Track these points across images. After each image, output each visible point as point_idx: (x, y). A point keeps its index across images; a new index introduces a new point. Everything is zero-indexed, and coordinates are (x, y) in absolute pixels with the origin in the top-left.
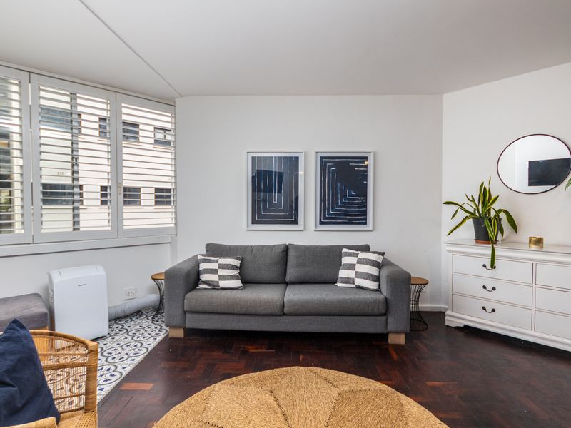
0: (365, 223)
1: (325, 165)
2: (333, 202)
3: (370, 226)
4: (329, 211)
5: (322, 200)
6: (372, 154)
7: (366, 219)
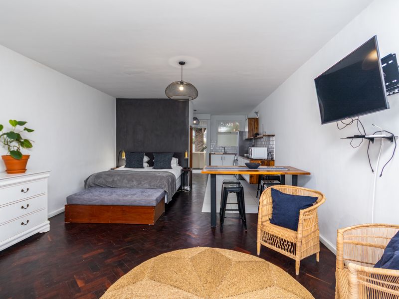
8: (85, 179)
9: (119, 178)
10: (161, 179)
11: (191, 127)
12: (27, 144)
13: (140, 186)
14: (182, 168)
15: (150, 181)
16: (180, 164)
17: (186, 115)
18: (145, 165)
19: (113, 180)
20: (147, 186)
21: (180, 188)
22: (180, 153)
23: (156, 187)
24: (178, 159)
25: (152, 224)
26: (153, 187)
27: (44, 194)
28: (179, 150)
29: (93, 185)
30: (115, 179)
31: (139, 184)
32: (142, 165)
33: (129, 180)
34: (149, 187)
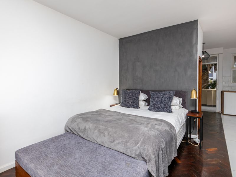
11: (200, 58)
14: (187, 111)
16: (184, 105)
17: (194, 42)
18: (142, 103)
21: (185, 138)
22: (185, 92)
24: (181, 99)
28: (182, 87)
32: (138, 104)
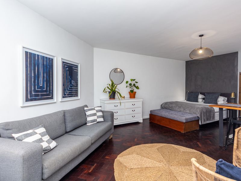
0: (77, 96)
1: (64, 66)
2: (67, 86)
3: (79, 97)
4: (66, 91)
5: (64, 85)
6: (79, 65)
7: (77, 94)
8: (161, 104)
9: (175, 105)
10: (197, 109)
12: (137, 88)
13: (184, 111)
15: (190, 109)
18: (200, 100)
19: (172, 106)
20: (188, 111)
23: (193, 113)
25: (183, 132)
26: (191, 113)
27: (140, 107)
29: (164, 108)
30: (173, 106)
31: (184, 110)
33: (180, 107)
34: (189, 112)
